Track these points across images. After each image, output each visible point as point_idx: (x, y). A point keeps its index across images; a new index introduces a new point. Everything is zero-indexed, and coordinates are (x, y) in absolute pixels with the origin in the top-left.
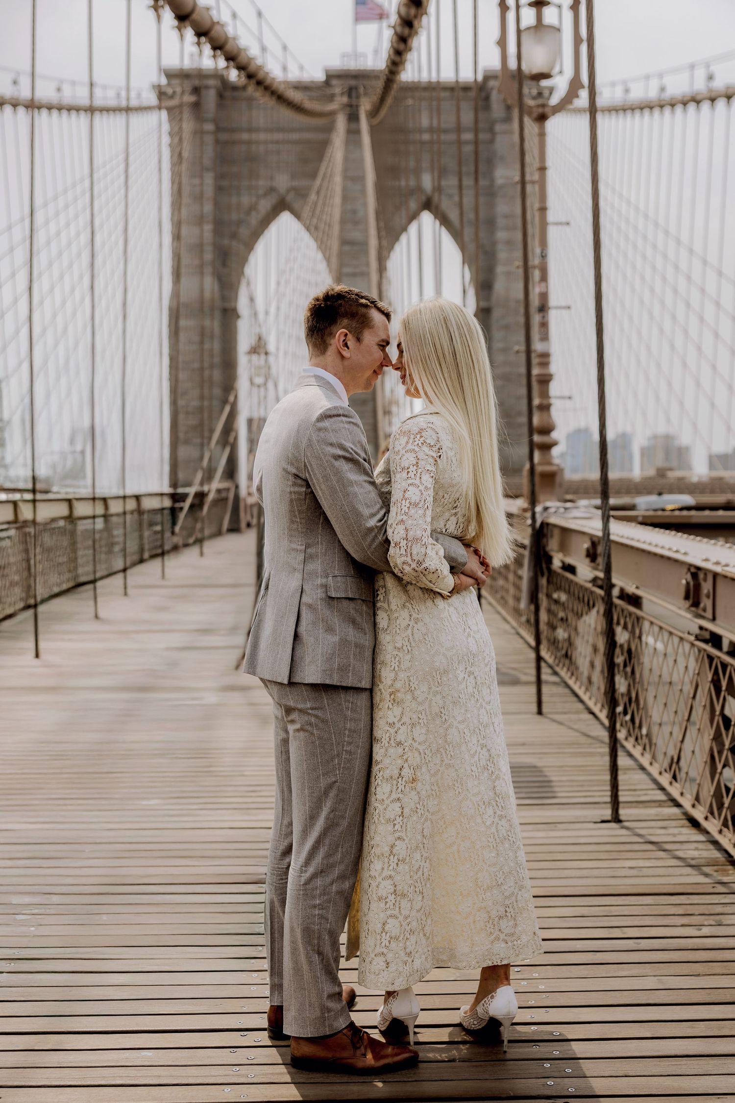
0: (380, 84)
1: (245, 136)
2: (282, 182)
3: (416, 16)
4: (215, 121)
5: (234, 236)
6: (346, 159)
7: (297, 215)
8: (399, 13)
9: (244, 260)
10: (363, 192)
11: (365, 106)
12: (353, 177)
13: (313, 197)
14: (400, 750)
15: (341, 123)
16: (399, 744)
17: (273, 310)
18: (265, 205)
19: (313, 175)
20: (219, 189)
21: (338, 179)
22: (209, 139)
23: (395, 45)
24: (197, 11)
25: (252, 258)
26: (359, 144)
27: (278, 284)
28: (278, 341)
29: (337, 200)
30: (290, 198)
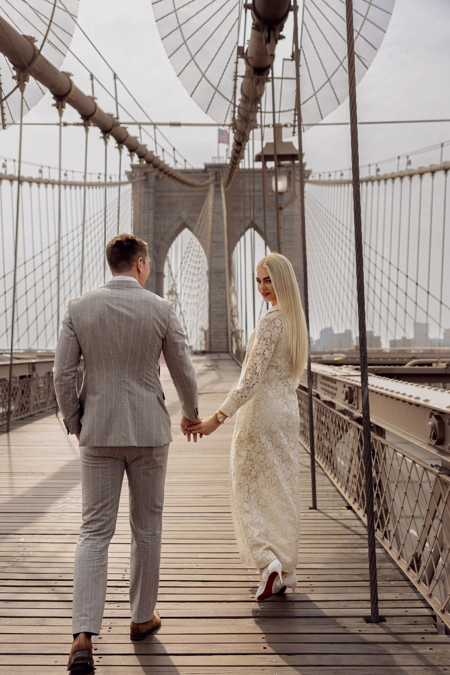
0: (228, 170)
1: (167, 194)
2: (184, 215)
3: (243, 141)
4: (154, 188)
5: (162, 239)
6: (214, 204)
7: (191, 229)
8: (235, 138)
9: (167, 251)
10: (222, 218)
11: (223, 181)
12: (217, 212)
13: (198, 223)
14: (251, 463)
15: (212, 188)
16: (251, 460)
17: (179, 275)
18: (177, 225)
19: (199, 212)
20: (155, 218)
21: (210, 214)
22: (151, 195)
23: (234, 155)
24: (139, 147)
25: (170, 251)
26: (220, 197)
27: (182, 263)
28: (181, 288)
29: (210, 223)
30: (188, 222)
